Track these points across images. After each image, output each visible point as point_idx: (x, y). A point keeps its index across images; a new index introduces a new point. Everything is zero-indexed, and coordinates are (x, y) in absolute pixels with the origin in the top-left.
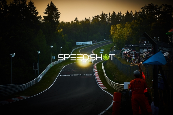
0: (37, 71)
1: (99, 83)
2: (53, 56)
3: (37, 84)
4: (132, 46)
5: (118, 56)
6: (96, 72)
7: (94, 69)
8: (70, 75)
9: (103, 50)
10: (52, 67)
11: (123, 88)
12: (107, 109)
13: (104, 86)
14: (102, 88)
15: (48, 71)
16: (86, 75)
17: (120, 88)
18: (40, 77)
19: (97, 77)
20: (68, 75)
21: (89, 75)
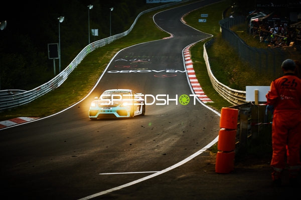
0: (57, 61)
1: (194, 89)
2: (94, 28)
3: (56, 91)
4: (273, 5)
5: (240, 29)
6: (188, 64)
7: (185, 58)
8: (130, 71)
9: (206, 15)
10: (90, 54)
11: (245, 99)
12: (209, 146)
13: (206, 96)
14: (201, 101)
15: (82, 62)
16: (168, 71)
17: (242, 100)
18: (64, 74)
19: (190, 76)
20: (127, 71)
21: (172, 71)
